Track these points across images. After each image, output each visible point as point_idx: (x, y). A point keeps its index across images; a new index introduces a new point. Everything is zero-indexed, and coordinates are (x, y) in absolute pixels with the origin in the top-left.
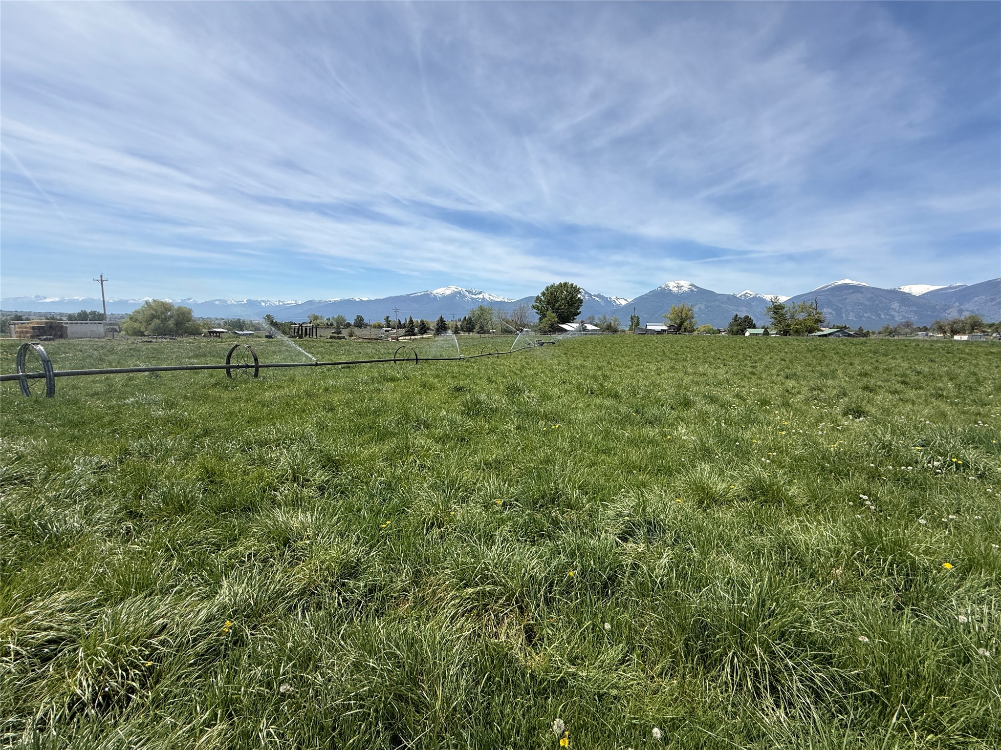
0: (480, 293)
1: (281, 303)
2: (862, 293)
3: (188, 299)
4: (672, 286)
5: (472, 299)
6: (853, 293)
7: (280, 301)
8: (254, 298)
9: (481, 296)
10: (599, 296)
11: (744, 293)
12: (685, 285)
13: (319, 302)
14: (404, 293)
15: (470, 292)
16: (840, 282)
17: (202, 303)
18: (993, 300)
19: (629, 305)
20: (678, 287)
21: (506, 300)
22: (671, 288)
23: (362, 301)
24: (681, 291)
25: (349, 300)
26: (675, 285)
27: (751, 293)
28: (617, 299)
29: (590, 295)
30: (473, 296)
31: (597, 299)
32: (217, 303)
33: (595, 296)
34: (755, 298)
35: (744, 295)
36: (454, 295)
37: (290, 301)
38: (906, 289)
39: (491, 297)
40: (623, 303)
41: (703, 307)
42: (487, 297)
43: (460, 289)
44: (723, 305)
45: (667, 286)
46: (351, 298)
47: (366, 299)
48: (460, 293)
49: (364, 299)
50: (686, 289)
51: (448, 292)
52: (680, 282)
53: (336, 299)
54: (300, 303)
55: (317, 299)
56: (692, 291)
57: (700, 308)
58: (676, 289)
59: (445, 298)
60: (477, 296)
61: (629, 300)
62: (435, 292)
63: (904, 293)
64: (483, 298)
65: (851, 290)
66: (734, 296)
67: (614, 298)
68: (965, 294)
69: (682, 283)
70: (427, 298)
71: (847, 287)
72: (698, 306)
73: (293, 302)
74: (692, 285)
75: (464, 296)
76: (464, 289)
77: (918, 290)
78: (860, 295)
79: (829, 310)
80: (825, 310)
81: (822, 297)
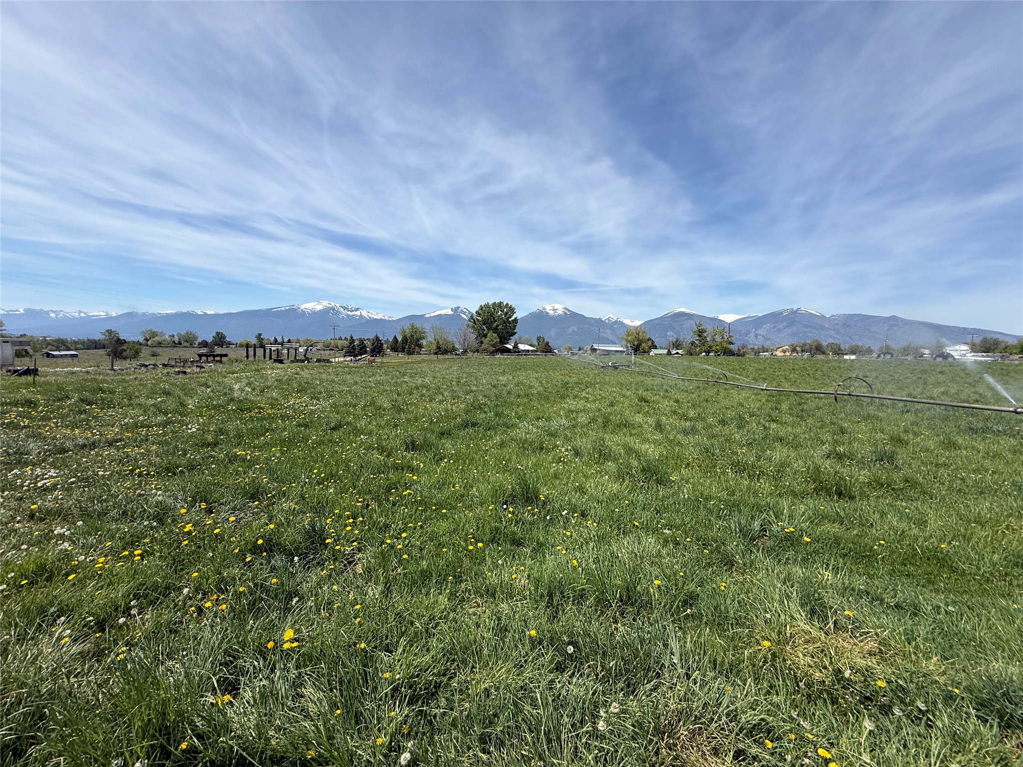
0: (357, 310)
1: (82, 315)
2: (693, 319)
4: (548, 308)
5: (348, 316)
6: (688, 319)
7: (80, 312)
8: (34, 307)
9: (358, 313)
11: (607, 317)
12: (560, 309)
13: (144, 314)
14: (263, 307)
15: (345, 308)
16: (678, 310)
18: (775, 327)
20: (553, 310)
21: (386, 318)
22: (548, 311)
23: (206, 314)
24: (556, 314)
25: (188, 313)
26: (551, 308)
27: (613, 317)
30: (349, 313)
35: (608, 319)
36: (326, 311)
37: (97, 312)
38: (722, 317)
39: (370, 315)
41: (576, 329)
42: (365, 314)
43: (333, 304)
44: (592, 328)
45: (544, 308)
46: (190, 310)
47: (213, 312)
48: (334, 309)
49: (209, 313)
50: (561, 313)
51: (319, 307)
52: (555, 305)
53: (169, 312)
54: (114, 314)
55: (140, 311)
56: (566, 314)
57: (573, 331)
58: (551, 312)
59: (314, 314)
60: (353, 313)
62: (303, 307)
63: (721, 321)
64: (361, 315)
65: (686, 317)
66: (600, 319)
68: (758, 322)
69: (557, 306)
70: (292, 313)
71: (682, 314)
72: (571, 328)
74: (565, 308)
75: (338, 313)
76: (338, 305)
77: (729, 318)
78: (692, 322)
79: (672, 334)
80: (668, 333)
81: (666, 323)
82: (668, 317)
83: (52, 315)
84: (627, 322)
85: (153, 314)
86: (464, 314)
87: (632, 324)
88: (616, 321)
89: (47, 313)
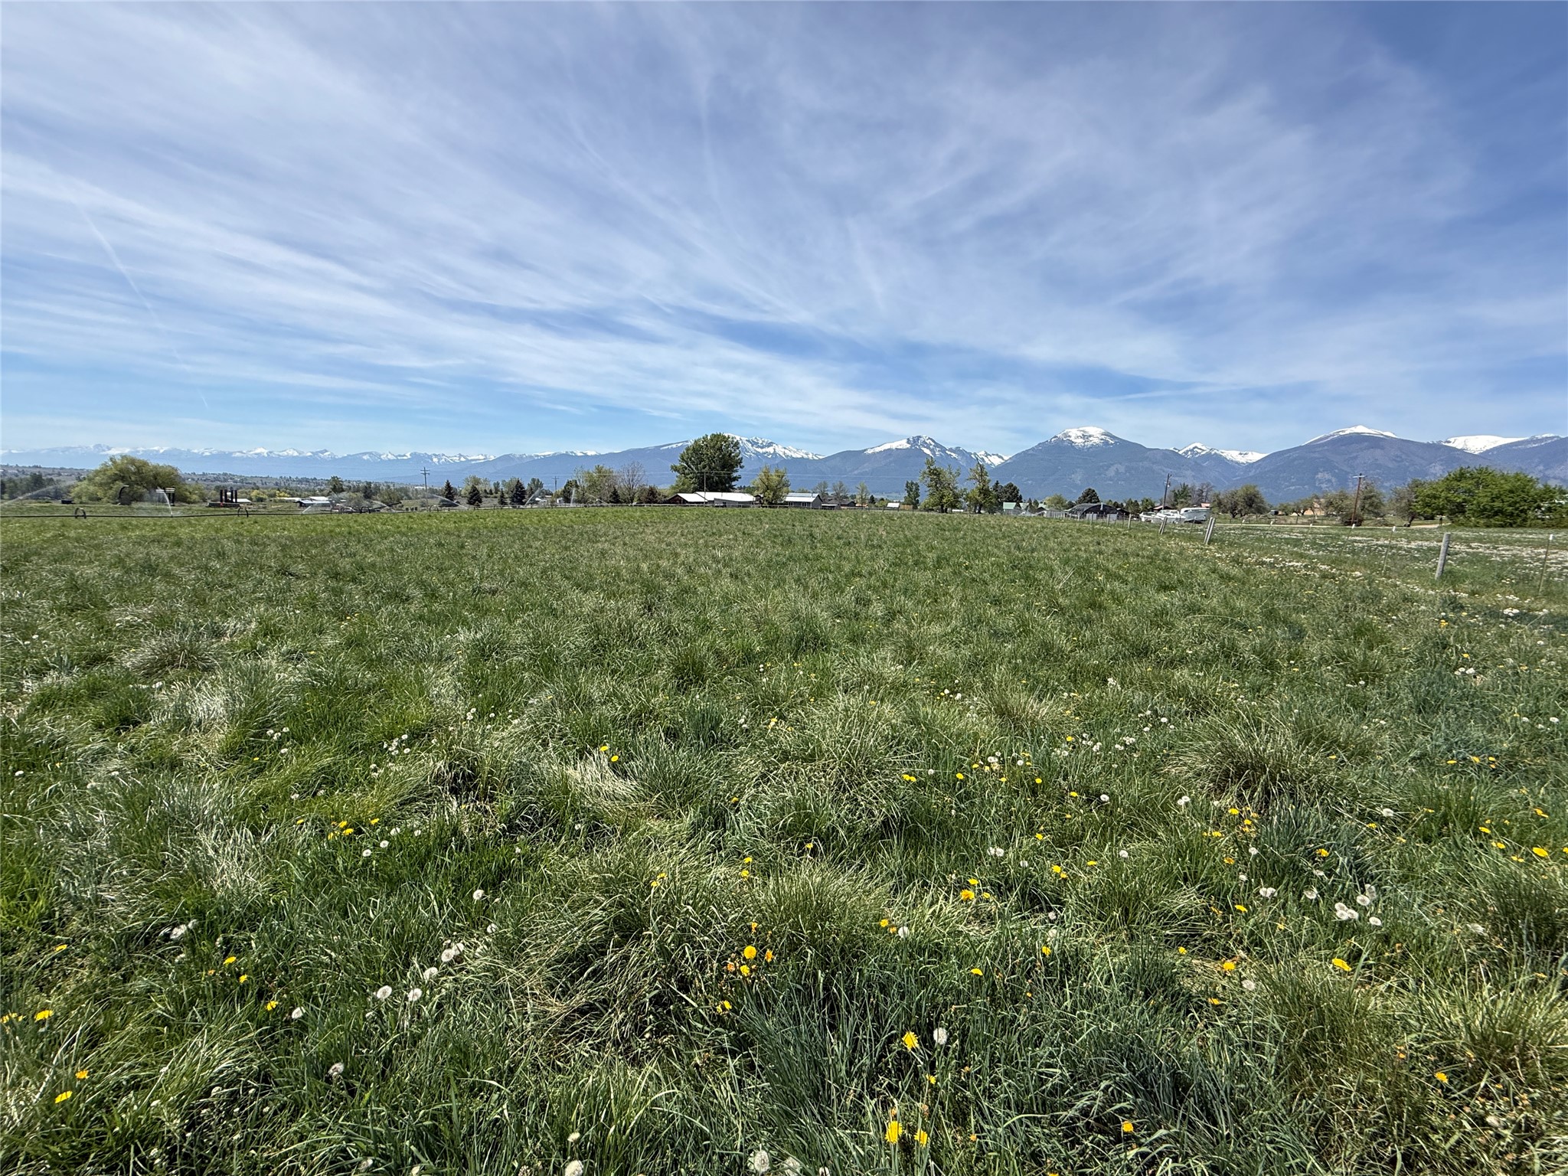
0: (770, 445)
1: (462, 459)
2: (1382, 448)
3: (323, 452)
4: (1074, 434)
5: (757, 454)
6: (1370, 447)
7: (460, 455)
8: (421, 451)
9: (771, 450)
10: (957, 450)
11: (1191, 447)
12: (1096, 433)
13: (521, 457)
14: (652, 444)
15: (754, 443)
16: (1348, 431)
17: (344, 458)
19: (1005, 466)
20: (1084, 437)
21: (810, 456)
22: (1072, 439)
23: (586, 456)
24: (1089, 444)
25: (566, 455)
26: (1080, 434)
27: (1203, 447)
28: (987, 455)
29: (943, 449)
30: (759, 450)
31: (954, 455)
32: (365, 457)
33: (951, 450)
34: (1208, 456)
35: (1192, 450)
37: (476, 455)
38: (1458, 443)
39: (787, 451)
40: (997, 461)
41: (1122, 469)
42: (780, 450)
44: (1156, 467)
45: (1066, 435)
46: (569, 451)
47: (593, 453)
49: (589, 453)
50: (1097, 441)
52: (1087, 429)
53: (546, 453)
54: (492, 458)
55: (517, 453)
56: (1106, 443)
57: (1117, 472)
58: (1080, 441)
60: (764, 450)
61: (1006, 458)
63: (1455, 449)
64: (775, 453)
65: (1366, 444)
66: (1175, 454)
67: (981, 454)
68: (1558, 450)
69: (1091, 430)
71: (1358, 438)
72: (1114, 467)
73: (481, 457)
74: (1107, 434)
76: (744, 439)
77: (1477, 444)
78: (1378, 452)
79: (1327, 476)
80: (1320, 476)
81: (1317, 455)
82: (1323, 445)
83: (435, 460)
84: (1233, 455)
85: (531, 457)
86: (928, 448)
87: (1241, 459)
88: (1209, 455)
89: (430, 457)
